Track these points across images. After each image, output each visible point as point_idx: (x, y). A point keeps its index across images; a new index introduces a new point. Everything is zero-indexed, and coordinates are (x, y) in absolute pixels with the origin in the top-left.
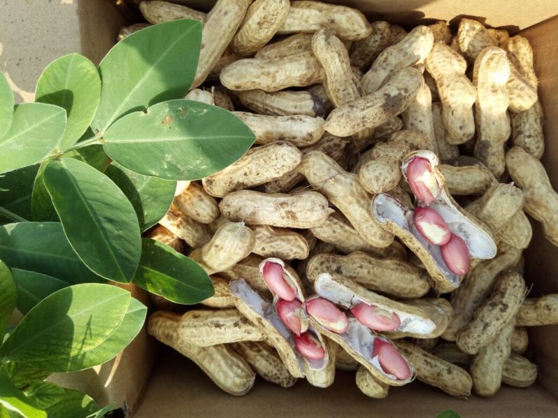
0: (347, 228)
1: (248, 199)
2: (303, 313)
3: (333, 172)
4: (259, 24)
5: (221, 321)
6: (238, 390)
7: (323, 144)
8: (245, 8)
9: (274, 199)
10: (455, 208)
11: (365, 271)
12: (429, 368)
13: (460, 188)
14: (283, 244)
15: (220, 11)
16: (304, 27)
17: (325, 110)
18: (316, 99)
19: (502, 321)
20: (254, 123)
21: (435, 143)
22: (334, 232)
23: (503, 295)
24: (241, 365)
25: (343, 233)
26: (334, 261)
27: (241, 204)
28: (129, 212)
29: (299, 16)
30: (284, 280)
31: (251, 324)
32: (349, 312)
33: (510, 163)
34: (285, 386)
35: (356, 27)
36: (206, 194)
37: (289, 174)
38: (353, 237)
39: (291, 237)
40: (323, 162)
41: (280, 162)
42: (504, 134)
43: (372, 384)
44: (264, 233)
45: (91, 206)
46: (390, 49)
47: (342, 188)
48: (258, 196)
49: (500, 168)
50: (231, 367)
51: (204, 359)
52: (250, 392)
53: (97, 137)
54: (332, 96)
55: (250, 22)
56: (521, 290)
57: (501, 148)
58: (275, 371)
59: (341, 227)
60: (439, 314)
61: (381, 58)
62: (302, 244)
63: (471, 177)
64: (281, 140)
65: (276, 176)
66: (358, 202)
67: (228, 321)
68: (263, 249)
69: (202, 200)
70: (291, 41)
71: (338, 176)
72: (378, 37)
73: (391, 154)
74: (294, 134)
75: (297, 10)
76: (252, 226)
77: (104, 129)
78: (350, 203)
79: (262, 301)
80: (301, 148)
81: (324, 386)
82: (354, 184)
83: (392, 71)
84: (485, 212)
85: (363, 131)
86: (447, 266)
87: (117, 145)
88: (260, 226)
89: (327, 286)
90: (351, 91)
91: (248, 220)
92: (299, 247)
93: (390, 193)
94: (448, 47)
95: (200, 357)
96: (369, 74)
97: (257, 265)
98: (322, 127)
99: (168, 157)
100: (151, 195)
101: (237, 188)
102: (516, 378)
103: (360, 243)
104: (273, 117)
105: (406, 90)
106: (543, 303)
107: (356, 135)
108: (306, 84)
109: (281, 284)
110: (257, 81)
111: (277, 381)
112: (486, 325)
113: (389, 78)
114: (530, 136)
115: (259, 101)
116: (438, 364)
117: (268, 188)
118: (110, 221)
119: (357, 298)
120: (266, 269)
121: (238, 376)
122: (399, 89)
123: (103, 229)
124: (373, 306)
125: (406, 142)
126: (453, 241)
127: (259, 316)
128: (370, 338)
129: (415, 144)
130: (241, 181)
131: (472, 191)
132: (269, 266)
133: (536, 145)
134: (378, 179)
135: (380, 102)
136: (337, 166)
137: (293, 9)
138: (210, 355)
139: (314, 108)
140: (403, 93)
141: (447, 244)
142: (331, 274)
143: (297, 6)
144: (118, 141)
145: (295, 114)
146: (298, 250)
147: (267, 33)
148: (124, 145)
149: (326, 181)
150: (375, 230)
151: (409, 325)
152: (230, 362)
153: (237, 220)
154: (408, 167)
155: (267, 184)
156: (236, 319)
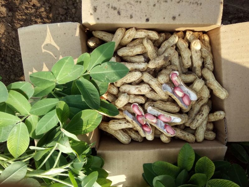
0: (156, 94)
1: (127, 87)
2: (144, 118)
3: (151, 78)
4: (128, 37)
5: (121, 122)
6: (127, 142)
7: (148, 71)
8: (124, 33)
9: (135, 87)
10: (185, 87)
11: (161, 106)
12: (182, 134)
13: (187, 81)
14: (138, 99)
15: (117, 35)
16: (141, 37)
17: (148, 61)
18: (145, 57)
19: (202, 119)
20: (128, 65)
21: (180, 68)
22: (152, 95)
23: (202, 111)
24: (127, 135)
25: (154, 95)
26: (152, 103)
27: (126, 88)
28: (97, 92)
29: (139, 34)
30: (139, 109)
31: (130, 123)
32: (157, 117)
33: (203, 72)
34: (140, 141)
35: (155, 36)
36: (115, 86)
37: (138, 79)
38: (157, 96)
39: (140, 97)
40: (148, 76)
41: (136, 76)
42: (200, 64)
43: (165, 137)
44: (132, 96)
45: (87, 91)
46: (165, 42)
47: (154, 83)
48: (130, 86)
49: (200, 74)
50: (124, 136)
51: (116, 133)
52: (130, 143)
53: (88, 72)
54: (149, 57)
55: (125, 37)
56: (208, 110)
57: (200, 68)
58: (137, 137)
59: (154, 94)
60: (183, 117)
61: (163, 44)
62: (143, 99)
63: (190, 78)
64: (136, 70)
65: (135, 80)
66: (158, 86)
67: (123, 122)
68: (132, 101)
69: (114, 88)
70: (137, 41)
71: (152, 79)
72: (162, 38)
73: (167, 72)
74: (139, 68)
75: (138, 32)
76: (129, 94)
77: (90, 70)
78: (156, 87)
79: (132, 116)
80: (141, 72)
81: (151, 140)
82: (157, 81)
83: (166, 48)
84: (194, 87)
85: (159, 66)
86: (184, 103)
87: (93, 74)
88: (131, 94)
89: (151, 110)
90: (154, 55)
91: (128, 93)
92: (142, 100)
93: (167, 83)
94: (183, 40)
95: (115, 133)
96: (160, 49)
97: (130, 106)
98: (147, 66)
99: (106, 77)
100: (101, 87)
101: (124, 84)
102: (209, 137)
103: (160, 98)
104: (133, 64)
105: (170, 54)
106: (215, 114)
107: (157, 67)
108: (142, 53)
109: (137, 111)
110: (128, 53)
111: (137, 140)
112: (198, 120)
113: (165, 50)
114: (209, 64)
115: (128, 59)
116: (185, 133)
117: (133, 83)
118: (92, 94)
119: (159, 113)
120: (133, 107)
121: (126, 138)
122: (168, 54)
123: (91, 96)
124: (164, 115)
125: (171, 68)
126: (185, 96)
127: (132, 120)
128: (163, 124)
129: (174, 69)
130: (125, 82)
131: (191, 82)
132: (134, 106)
133: (211, 67)
134: (163, 80)
135: (163, 58)
136: (152, 77)
137: (137, 32)
138: (118, 133)
139: (144, 60)
140: (169, 55)
141: (184, 97)
142: (152, 107)
143: (138, 31)
144: (93, 73)
145: (139, 62)
146: (142, 101)
147: (130, 39)
148: (95, 74)
149: (149, 81)
150: (163, 94)
151: (174, 120)
152: (124, 135)
153: (125, 93)
154: (171, 76)
155: (132, 82)
156: (125, 121)
